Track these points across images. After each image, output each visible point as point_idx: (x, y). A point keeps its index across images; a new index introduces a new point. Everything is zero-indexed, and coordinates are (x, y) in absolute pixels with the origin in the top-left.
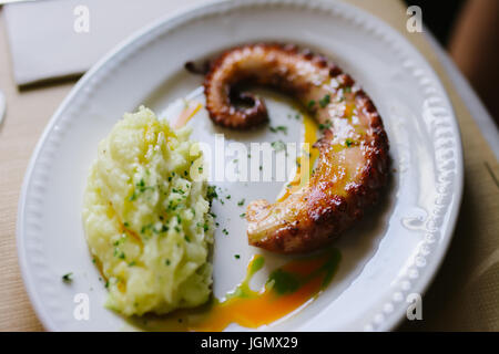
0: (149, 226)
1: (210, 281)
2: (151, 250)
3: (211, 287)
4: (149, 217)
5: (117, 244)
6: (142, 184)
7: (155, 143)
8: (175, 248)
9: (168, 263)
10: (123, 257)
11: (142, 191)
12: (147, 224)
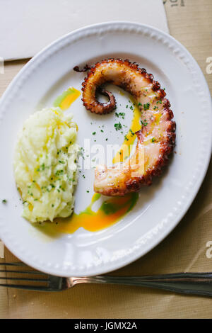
0: (45, 187)
1: (73, 207)
2: (45, 198)
3: (73, 209)
4: (46, 182)
5: (29, 187)
6: (43, 165)
7: (52, 137)
8: (57, 200)
9: (53, 206)
10: (32, 195)
11: (43, 169)
12: (45, 185)
